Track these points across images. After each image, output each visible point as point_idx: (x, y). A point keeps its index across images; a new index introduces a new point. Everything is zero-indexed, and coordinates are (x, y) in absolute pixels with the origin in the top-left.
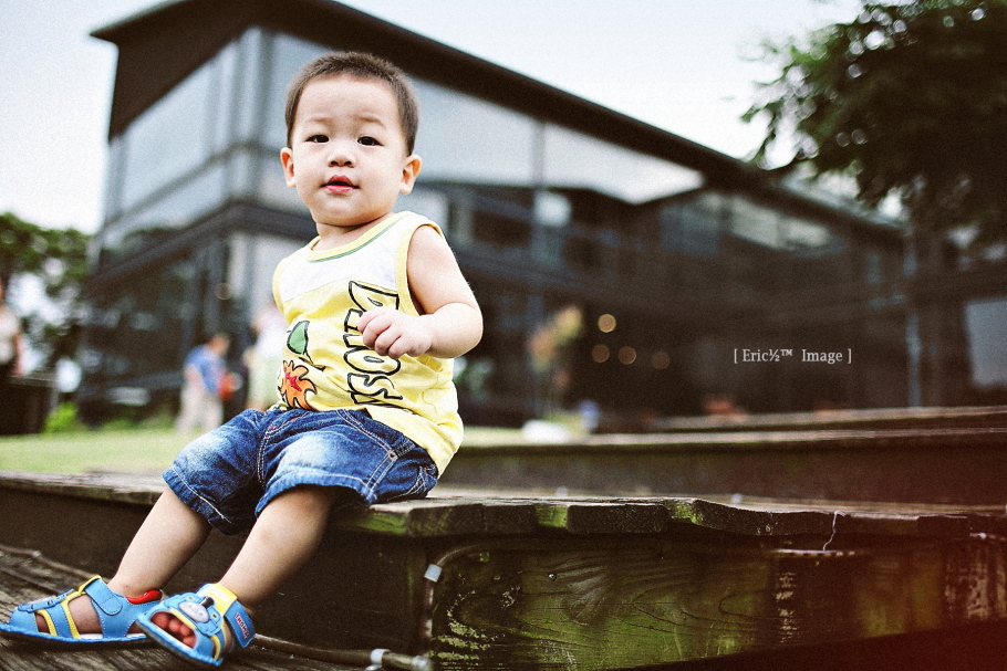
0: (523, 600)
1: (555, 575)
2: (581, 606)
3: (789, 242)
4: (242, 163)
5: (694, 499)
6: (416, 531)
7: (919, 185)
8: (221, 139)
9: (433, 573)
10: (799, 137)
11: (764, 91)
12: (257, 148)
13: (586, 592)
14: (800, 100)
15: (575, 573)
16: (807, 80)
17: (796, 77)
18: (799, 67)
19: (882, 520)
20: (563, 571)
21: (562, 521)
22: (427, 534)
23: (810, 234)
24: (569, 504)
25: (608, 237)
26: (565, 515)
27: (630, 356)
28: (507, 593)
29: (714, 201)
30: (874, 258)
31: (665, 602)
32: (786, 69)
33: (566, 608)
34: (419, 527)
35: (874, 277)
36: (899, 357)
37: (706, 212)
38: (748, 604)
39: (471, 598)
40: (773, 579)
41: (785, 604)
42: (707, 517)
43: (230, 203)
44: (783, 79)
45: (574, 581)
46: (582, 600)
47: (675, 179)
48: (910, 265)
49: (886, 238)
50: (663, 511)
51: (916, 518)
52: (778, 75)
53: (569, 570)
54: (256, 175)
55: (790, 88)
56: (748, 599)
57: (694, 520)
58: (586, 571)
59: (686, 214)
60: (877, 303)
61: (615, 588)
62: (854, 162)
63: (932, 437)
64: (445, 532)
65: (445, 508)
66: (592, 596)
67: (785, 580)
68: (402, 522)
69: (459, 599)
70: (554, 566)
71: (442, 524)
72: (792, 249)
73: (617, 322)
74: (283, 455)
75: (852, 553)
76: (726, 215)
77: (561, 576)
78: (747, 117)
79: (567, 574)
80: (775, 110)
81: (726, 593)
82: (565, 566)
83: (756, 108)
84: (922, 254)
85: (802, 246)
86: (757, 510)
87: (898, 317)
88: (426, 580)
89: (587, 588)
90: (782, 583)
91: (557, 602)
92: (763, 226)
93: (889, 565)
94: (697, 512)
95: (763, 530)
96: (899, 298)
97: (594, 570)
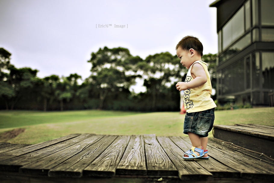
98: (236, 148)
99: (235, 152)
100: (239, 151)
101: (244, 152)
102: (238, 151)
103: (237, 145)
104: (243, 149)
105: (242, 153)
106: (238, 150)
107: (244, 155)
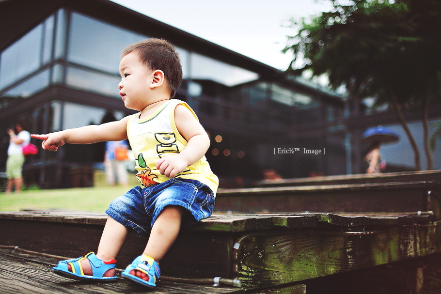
0: (265, 256)
1: (275, 245)
2: (284, 257)
3: (296, 103)
4: (57, 68)
5: (328, 213)
6: (235, 230)
7: (353, 81)
8: (47, 58)
9: (237, 246)
10: (305, 59)
11: (291, 40)
12: (64, 62)
13: (286, 251)
14: (306, 44)
15: (282, 244)
16: (309, 36)
17: (305, 34)
18: (306, 31)
19: (383, 219)
20: (278, 243)
21: (285, 223)
22: (238, 231)
23: (304, 99)
24: (287, 217)
25: (218, 101)
26: (286, 221)
27: (227, 153)
28: (260, 253)
29: (264, 86)
30: (330, 110)
31: (310, 254)
32: (300, 31)
33: (279, 258)
34: (236, 228)
35: (331, 118)
36: (342, 152)
37: (261, 90)
38: (337, 254)
39: (248, 255)
40: (345, 244)
41: (349, 253)
42: (333, 220)
43: (52, 86)
44: (299, 35)
45: (281, 247)
46: (284, 255)
47: (247, 76)
48: (347, 113)
49: (336, 101)
50: (316, 218)
51: (397, 218)
52: (297, 33)
53: (280, 243)
54: (64, 74)
55: (302, 39)
56: (338, 252)
57: (329, 221)
58: (285, 243)
59: (252, 91)
60: (332, 129)
61: (295, 250)
62: (328, 71)
63: (388, 186)
64: (244, 230)
65: (244, 220)
66: (287, 253)
67: (349, 244)
68: (229, 226)
69: (244, 256)
70: (275, 242)
71: (243, 226)
72: (297, 106)
73: (223, 138)
74: (156, 201)
75: (372, 233)
76: (269, 92)
77: (277, 245)
78: (284, 51)
79: (279, 245)
80: (295, 48)
81: (330, 250)
82: (278, 242)
83: (288, 47)
84: (351, 109)
85: (300, 104)
86: (348, 217)
87: (341, 135)
88: (234, 249)
89: (285, 249)
90: (348, 245)
91: (276, 256)
92: (285, 97)
93: (383, 237)
94: (330, 218)
95: (350, 224)
96: (341, 127)
97: (288, 242)
98: (27, 255)
99: (27, 264)
100: (36, 260)
101: (47, 261)
102: (33, 262)
103: (27, 249)
104: (42, 256)
105: (44, 264)
106: (33, 260)
107: (50, 267)
